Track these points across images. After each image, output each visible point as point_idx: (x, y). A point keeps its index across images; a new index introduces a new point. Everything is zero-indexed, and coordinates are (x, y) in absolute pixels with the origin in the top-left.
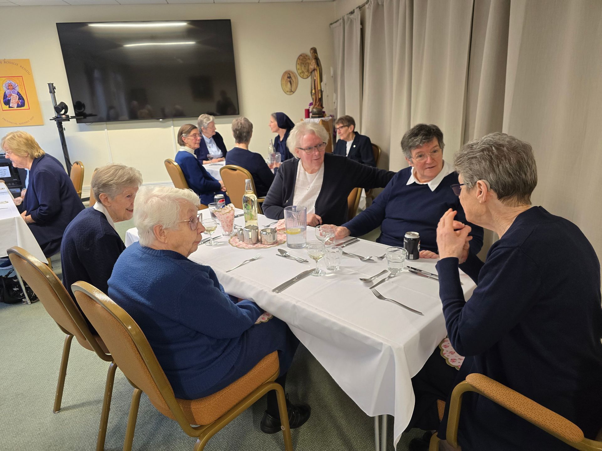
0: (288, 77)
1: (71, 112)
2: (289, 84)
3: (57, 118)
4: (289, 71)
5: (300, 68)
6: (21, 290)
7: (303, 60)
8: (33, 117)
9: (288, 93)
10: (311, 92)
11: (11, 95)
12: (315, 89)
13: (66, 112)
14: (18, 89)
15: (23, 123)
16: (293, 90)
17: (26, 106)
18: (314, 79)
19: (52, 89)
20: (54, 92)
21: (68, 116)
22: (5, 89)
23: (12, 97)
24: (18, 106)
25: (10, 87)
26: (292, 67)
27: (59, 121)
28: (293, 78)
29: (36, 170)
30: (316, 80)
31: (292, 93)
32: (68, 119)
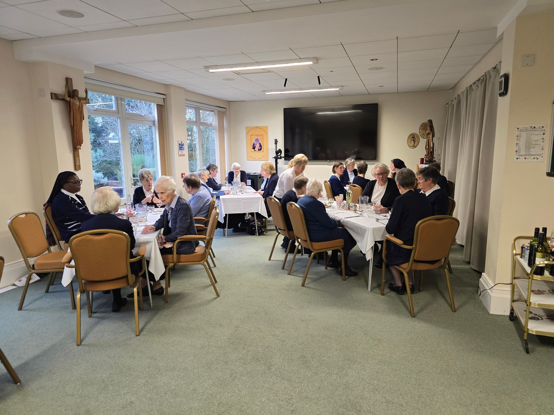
0: (413, 137)
1: (283, 155)
2: (413, 141)
3: (276, 157)
4: (414, 134)
5: (422, 132)
6: (255, 229)
7: (424, 127)
8: (264, 156)
9: (411, 147)
10: (426, 148)
11: (256, 144)
12: (428, 146)
13: (281, 154)
14: (260, 141)
15: (259, 159)
16: (415, 146)
17: (262, 151)
18: (428, 140)
19: (276, 142)
20: (277, 144)
21: (281, 156)
22: (254, 141)
23: (257, 145)
24: (259, 150)
25: (257, 140)
26: (416, 130)
27: (276, 158)
28: (416, 138)
29: (272, 179)
30: (430, 140)
31: (414, 147)
32: (281, 158)
